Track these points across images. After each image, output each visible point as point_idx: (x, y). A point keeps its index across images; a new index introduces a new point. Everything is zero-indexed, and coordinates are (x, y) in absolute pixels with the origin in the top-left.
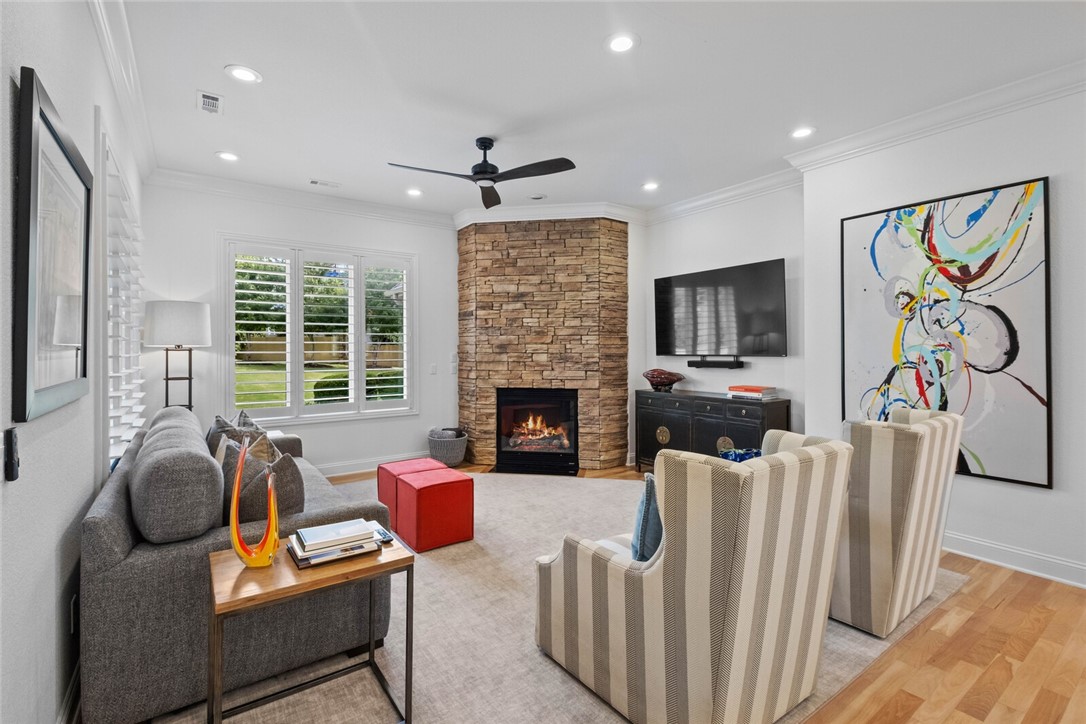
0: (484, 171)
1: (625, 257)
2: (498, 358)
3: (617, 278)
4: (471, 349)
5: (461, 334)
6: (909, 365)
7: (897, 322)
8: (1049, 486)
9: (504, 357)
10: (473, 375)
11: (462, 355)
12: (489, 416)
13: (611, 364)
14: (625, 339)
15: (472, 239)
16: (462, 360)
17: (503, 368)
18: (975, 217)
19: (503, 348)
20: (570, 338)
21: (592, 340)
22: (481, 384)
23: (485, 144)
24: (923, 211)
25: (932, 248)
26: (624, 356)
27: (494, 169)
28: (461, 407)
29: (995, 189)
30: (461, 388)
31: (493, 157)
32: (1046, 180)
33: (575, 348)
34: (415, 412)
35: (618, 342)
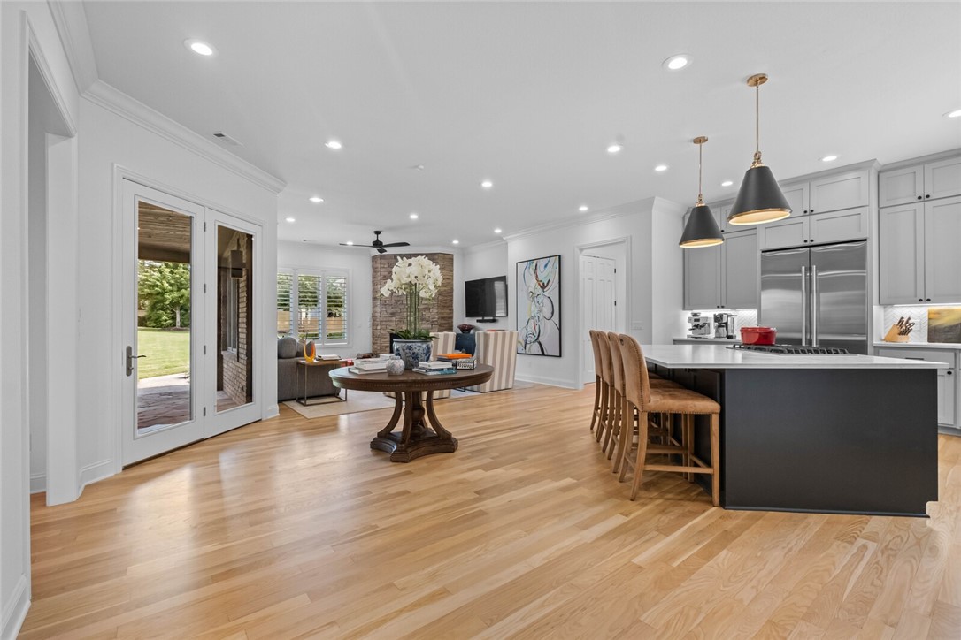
0: (377, 244)
1: (452, 271)
2: (391, 319)
3: (448, 281)
4: (378, 315)
5: (373, 308)
6: (532, 318)
7: (529, 302)
8: (560, 356)
9: (394, 319)
10: (379, 327)
11: (374, 318)
12: (386, 347)
13: (443, 322)
14: (452, 310)
15: (379, 261)
16: (374, 320)
17: (393, 324)
18: (546, 266)
19: (393, 314)
20: (424, 309)
21: (434, 310)
22: (382, 332)
23: (378, 233)
24: (535, 262)
25: (537, 276)
26: (452, 318)
27: (381, 243)
28: (373, 344)
29: (550, 257)
30: (373, 334)
31: (382, 238)
32: (560, 256)
33: (427, 314)
34: (350, 345)
35: (448, 311)
